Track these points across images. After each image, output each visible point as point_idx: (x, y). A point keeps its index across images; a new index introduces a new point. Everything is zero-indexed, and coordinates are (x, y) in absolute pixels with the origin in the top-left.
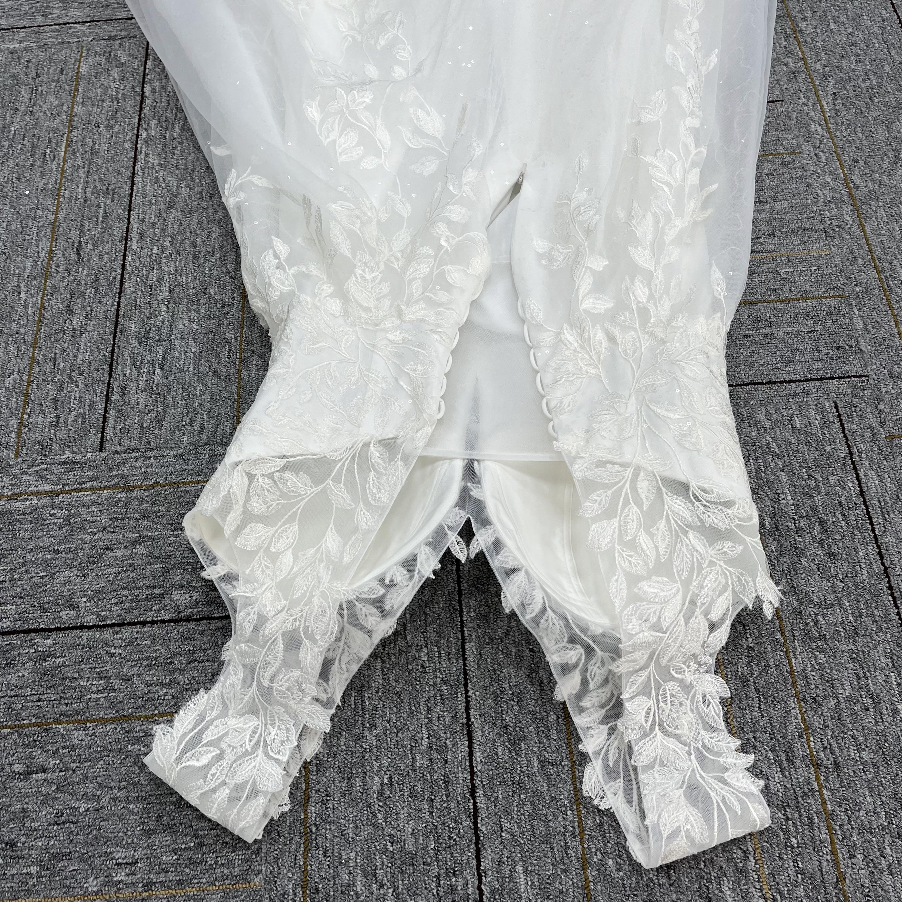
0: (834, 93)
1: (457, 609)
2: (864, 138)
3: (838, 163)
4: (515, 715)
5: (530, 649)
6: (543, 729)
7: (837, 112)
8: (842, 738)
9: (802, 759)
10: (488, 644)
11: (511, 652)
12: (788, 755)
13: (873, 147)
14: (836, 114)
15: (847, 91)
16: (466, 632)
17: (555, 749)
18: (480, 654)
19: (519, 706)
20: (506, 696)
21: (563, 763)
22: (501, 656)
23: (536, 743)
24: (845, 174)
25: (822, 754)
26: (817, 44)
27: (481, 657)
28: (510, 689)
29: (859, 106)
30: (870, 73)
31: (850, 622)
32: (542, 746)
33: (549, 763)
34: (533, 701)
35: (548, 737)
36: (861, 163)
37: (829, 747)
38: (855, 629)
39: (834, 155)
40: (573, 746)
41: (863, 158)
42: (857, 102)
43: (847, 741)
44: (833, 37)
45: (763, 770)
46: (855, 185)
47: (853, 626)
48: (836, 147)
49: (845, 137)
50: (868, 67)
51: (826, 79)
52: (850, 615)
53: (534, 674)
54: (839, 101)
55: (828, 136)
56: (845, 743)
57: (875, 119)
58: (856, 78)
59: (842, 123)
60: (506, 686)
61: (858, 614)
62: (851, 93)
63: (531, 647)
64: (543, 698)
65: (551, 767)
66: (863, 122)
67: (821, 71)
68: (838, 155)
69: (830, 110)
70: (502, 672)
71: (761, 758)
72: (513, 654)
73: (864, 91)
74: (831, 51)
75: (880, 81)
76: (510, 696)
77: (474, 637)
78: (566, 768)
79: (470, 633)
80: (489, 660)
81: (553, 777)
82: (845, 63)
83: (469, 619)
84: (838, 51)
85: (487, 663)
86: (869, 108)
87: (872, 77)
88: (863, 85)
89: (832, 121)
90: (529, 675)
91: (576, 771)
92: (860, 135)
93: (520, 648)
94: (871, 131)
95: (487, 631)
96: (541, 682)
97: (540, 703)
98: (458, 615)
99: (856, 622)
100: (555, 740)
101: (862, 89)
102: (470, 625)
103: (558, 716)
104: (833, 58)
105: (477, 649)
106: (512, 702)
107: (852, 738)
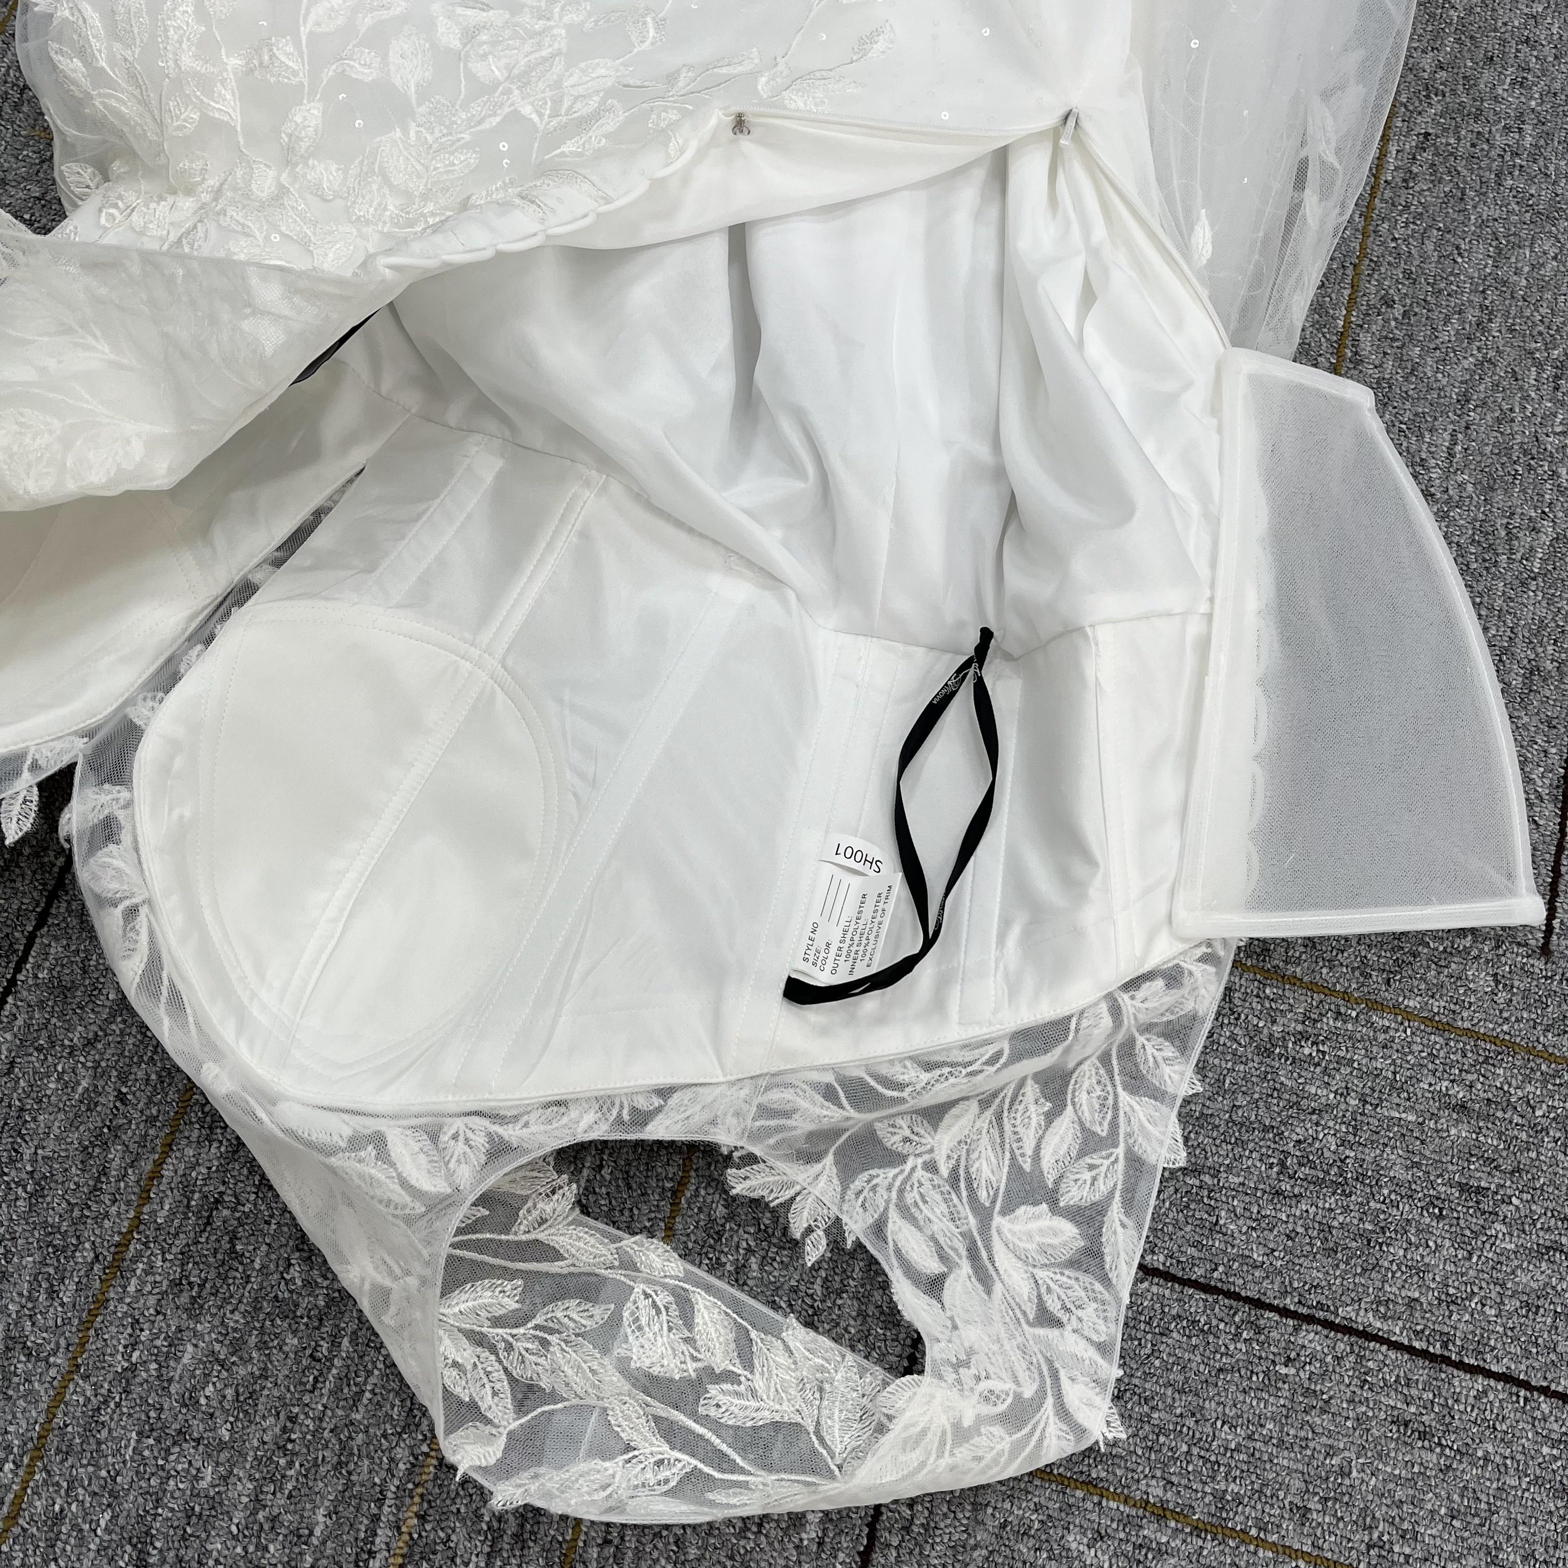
0: (1427, 134)
1: (16, 951)
2: (1435, 259)
3: (1347, 292)
4: (12, 1219)
5: (120, 1092)
6: (52, 1271)
7: (1409, 178)
8: (655, 1535)
9: (547, 1546)
10: (39, 1049)
11: (78, 1083)
12: (522, 1526)
13: (1443, 285)
14: (1405, 181)
15: (1459, 139)
16: (7, 1007)
17: (51, 1323)
18: (12, 1064)
19: (30, 1204)
20: (13, 1173)
21: (52, 1359)
22: (52, 1086)
23: (21, 1294)
24: (1347, 322)
25: (594, 1552)
26: (1452, 12)
27: (9, 1072)
28: (34, 1161)
29: (1465, 182)
30: (1530, 118)
31: (811, 1296)
32: (30, 1305)
33: (25, 1346)
34: (64, 1205)
35: (52, 1293)
36: (1398, 311)
37: (616, 1541)
38: (815, 1314)
39: (1350, 272)
40: (92, 1332)
41: (1408, 301)
42: (1465, 172)
43: (660, 1545)
44: (1493, 10)
45: (454, 1537)
46: (1356, 353)
47: (812, 1307)
48: (1363, 254)
49: (1394, 239)
50: (1533, 103)
51: (1428, 97)
52: (819, 1281)
53: (97, 1150)
54: (1427, 155)
55: (1360, 226)
56: (655, 1547)
57: (1483, 224)
58: (1492, 118)
59: (1407, 207)
60: (27, 1153)
61: (837, 1286)
62: (1464, 148)
63: (124, 1090)
64: (89, 1207)
65: (23, 1358)
66: (1454, 220)
67: (1426, 75)
68: (1357, 275)
69: (1397, 168)
70: (34, 1119)
71: (462, 1510)
72: (80, 1089)
73: (1493, 153)
74: (1472, 37)
75: (1542, 142)
76: (24, 1176)
77: (20, 1022)
78: (53, 1372)
79: (14, 1010)
80: (22, 1083)
81: (16, 1379)
82: (1487, 75)
83: (30, 982)
84: (1490, 44)
85: (15, 1089)
86: (1485, 194)
87: (1528, 128)
88: (1499, 140)
89: (1388, 194)
90: (86, 1148)
91: (71, 1386)
92: (1429, 246)
93: (100, 1083)
94: (1458, 248)
95: (54, 1020)
96: (104, 1172)
97: (76, 1213)
98: (12, 965)
99: (823, 1301)
100: (62, 1304)
101: (1492, 146)
102: (25, 993)
103: (97, 1257)
104: (1468, 55)
105: (10, 1051)
106: (20, 1190)
107: (676, 1543)
